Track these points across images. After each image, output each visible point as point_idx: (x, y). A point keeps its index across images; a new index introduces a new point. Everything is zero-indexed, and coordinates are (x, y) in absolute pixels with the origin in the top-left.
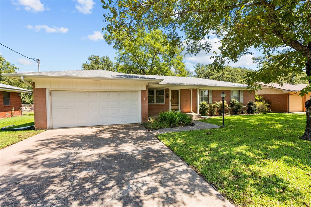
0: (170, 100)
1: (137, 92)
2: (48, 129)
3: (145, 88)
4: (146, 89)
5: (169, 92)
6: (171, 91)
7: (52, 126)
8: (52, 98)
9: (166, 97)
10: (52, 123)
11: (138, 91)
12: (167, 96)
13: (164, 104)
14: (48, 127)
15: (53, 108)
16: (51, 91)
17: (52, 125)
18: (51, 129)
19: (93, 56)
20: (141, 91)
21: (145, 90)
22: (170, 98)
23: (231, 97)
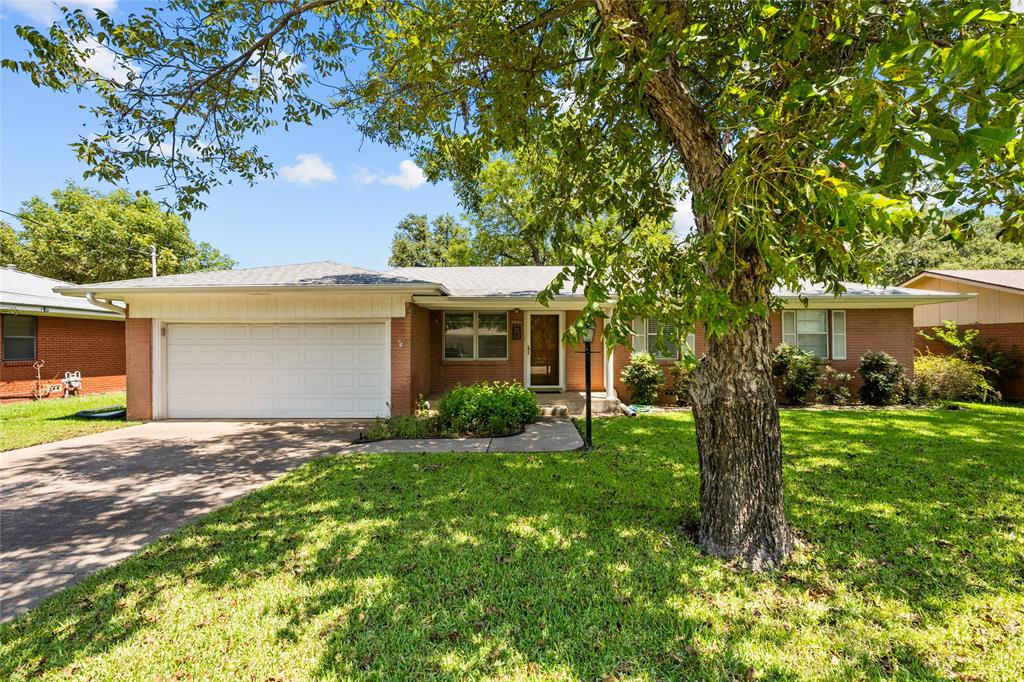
0: (525, 348)
1: (379, 322)
2: (155, 421)
3: (401, 312)
4: (404, 315)
5: (522, 320)
6: (532, 316)
7: (167, 414)
8: (170, 342)
9: (513, 339)
10: (167, 405)
11: (382, 321)
12: (517, 334)
13: (504, 359)
14: (154, 415)
15: (170, 366)
16: (167, 324)
17: (167, 410)
18: (162, 420)
19: (412, 217)
20: (390, 321)
21: (403, 318)
22: (528, 342)
23: (783, 335)
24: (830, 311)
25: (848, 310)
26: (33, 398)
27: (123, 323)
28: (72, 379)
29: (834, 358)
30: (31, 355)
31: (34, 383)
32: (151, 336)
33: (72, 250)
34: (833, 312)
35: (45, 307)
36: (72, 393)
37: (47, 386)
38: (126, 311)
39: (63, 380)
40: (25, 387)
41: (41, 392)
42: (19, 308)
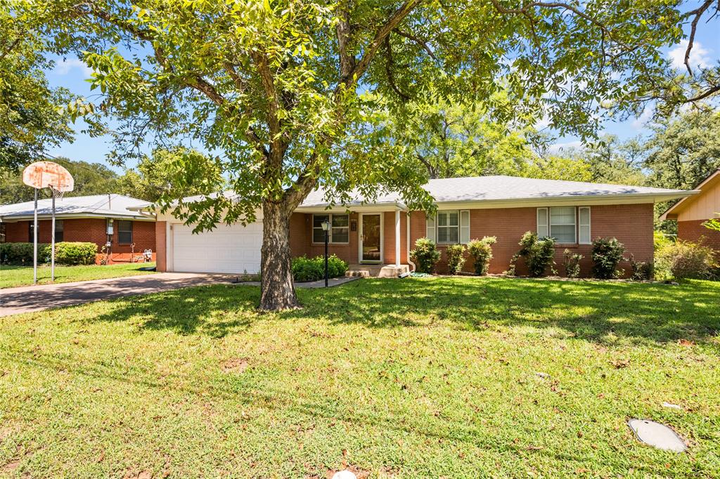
0: (360, 236)
5: (357, 219)
6: (364, 216)
7: (171, 269)
8: (174, 233)
9: (352, 230)
10: (173, 265)
12: (354, 227)
13: (347, 243)
14: (167, 269)
16: (173, 224)
17: (171, 267)
22: (361, 233)
23: (538, 226)
24: (577, 207)
25: (592, 207)
26: (130, 262)
27: (155, 223)
28: (147, 253)
29: (580, 243)
30: (130, 241)
31: (131, 254)
32: (165, 230)
33: (159, 183)
34: (580, 208)
35: (135, 216)
36: (148, 261)
37: (137, 256)
38: (156, 217)
39: (144, 254)
40: (127, 256)
41: (134, 259)
42: (124, 217)
